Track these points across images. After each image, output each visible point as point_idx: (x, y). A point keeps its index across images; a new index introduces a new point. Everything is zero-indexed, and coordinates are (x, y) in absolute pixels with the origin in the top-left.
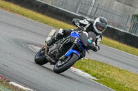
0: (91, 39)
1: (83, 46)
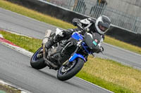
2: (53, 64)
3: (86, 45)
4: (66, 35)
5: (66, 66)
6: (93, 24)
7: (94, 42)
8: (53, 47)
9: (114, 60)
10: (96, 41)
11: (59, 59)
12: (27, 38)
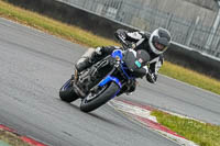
0: (141, 60)
1: (128, 71)
5: (93, 92)
6: (146, 39)
11: (88, 84)
12: (198, 123)
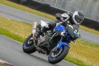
2: (43, 50)
3: (68, 34)
4: (51, 27)
6: (71, 17)
7: (74, 32)
8: (41, 36)
9: (28, 22)
10: (76, 31)
11: (48, 47)
